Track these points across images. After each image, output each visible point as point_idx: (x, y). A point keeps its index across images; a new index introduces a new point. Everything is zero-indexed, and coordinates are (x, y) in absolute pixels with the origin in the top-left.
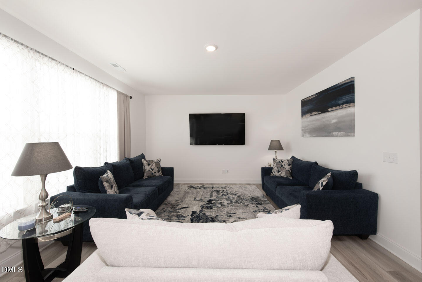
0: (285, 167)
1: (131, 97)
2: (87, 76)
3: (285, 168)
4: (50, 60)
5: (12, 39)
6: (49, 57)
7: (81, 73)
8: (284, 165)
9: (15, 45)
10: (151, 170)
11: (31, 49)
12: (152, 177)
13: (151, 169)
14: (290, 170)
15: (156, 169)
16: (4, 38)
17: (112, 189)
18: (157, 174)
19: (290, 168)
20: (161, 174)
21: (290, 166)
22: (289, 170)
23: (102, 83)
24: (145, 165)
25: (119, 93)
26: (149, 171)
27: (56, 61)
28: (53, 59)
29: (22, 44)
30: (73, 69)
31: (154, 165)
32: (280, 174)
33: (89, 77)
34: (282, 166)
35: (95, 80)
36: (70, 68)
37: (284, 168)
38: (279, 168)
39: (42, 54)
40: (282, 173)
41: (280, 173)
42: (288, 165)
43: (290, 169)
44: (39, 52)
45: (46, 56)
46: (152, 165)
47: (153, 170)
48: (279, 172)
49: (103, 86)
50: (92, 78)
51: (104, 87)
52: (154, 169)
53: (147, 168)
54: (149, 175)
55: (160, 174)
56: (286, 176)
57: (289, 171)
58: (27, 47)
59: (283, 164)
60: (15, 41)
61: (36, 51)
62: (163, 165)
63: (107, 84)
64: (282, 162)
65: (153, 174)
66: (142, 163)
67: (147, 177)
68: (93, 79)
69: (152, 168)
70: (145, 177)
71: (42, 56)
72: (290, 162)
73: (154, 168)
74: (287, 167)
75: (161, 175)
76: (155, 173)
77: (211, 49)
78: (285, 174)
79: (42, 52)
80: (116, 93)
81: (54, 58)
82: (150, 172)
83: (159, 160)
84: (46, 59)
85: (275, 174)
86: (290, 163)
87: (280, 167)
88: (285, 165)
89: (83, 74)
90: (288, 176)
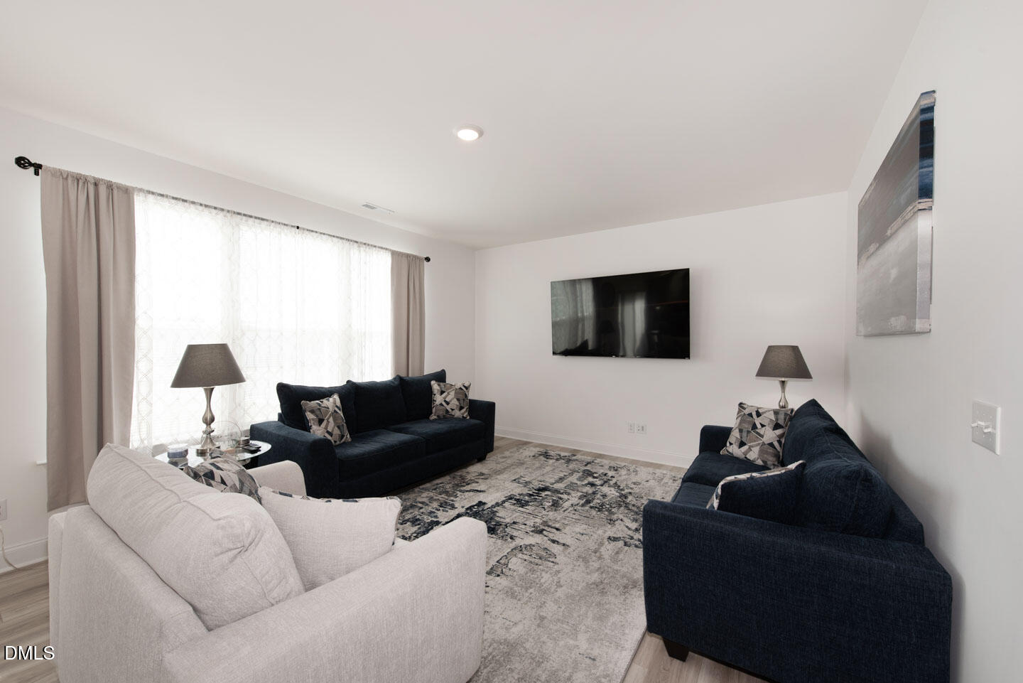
0: (762, 431)
1: (428, 259)
2: (324, 234)
3: (762, 436)
4: (257, 221)
5: (201, 205)
6: (256, 218)
7: (312, 231)
8: (759, 426)
9: (206, 210)
10: (444, 403)
11: (228, 211)
12: (446, 416)
13: (445, 401)
14: (776, 444)
15: (455, 403)
16: (192, 206)
17: (320, 426)
18: (457, 414)
19: (781, 436)
20: (467, 413)
21: (779, 432)
22: (771, 445)
23: (357, 242)
24: (435, 392)
25: (394, 254)
26: (441, 405)
27: (267, 220)
28: (263, 219)
29: (215, 208)
30: (298, 228)
31: (453, 393)
32: (745, 454)
33: (329, 235)
34: (754, 427)
35: (341, 238)
36: (292, 226)
37: (758, 433)
38: (744, 434)
39: (245, 215)
40: (750, 449)
41: (745, 448)
42: (772, 426)
43: (779, 442)
44: (239, 214)
45: (251, 217)
46: (448, 394)
47: (450, 405)
48: (742, 444)
49: (359, 247)
50: (334, 236)
51: (362, 248)
52: (451, 403)
53: (439, 399)
54: (441, 413)
55: (463, 414)
56: (763, 461)
57: (775, 448)
58: (222, 210)
59: (758, 421)
60: (206, 206)
61: (234, 213)
62: (473, 395)
63: (367, 242)
64: (759, 414)
65: (447, 411)
66: (430, 387)
67: (436, 417)
68: (337, 237)
69: (447, 400)
70: (433, 417)
71: (244, 218)
72: (782, 417)
73: (451, 401)
74: (767, 432)
75: (465, 415)
76: (452, 410)
77: (468, 135)
78: (759, 455)
79: (243, 212)
80: (390, 255)
81: (264, 217)
82: (442, 407)
83: (466, 385)
84: (251, 220)
85: (731, 451)
86: (781, 422)
87: (748, 432)
88: (763, 426)
89: (316, 232)
90: (769, 463)
